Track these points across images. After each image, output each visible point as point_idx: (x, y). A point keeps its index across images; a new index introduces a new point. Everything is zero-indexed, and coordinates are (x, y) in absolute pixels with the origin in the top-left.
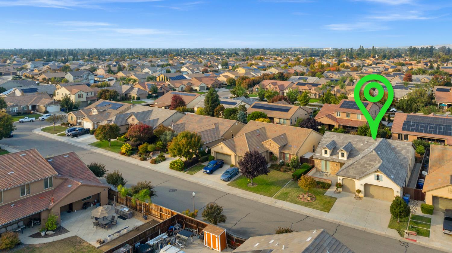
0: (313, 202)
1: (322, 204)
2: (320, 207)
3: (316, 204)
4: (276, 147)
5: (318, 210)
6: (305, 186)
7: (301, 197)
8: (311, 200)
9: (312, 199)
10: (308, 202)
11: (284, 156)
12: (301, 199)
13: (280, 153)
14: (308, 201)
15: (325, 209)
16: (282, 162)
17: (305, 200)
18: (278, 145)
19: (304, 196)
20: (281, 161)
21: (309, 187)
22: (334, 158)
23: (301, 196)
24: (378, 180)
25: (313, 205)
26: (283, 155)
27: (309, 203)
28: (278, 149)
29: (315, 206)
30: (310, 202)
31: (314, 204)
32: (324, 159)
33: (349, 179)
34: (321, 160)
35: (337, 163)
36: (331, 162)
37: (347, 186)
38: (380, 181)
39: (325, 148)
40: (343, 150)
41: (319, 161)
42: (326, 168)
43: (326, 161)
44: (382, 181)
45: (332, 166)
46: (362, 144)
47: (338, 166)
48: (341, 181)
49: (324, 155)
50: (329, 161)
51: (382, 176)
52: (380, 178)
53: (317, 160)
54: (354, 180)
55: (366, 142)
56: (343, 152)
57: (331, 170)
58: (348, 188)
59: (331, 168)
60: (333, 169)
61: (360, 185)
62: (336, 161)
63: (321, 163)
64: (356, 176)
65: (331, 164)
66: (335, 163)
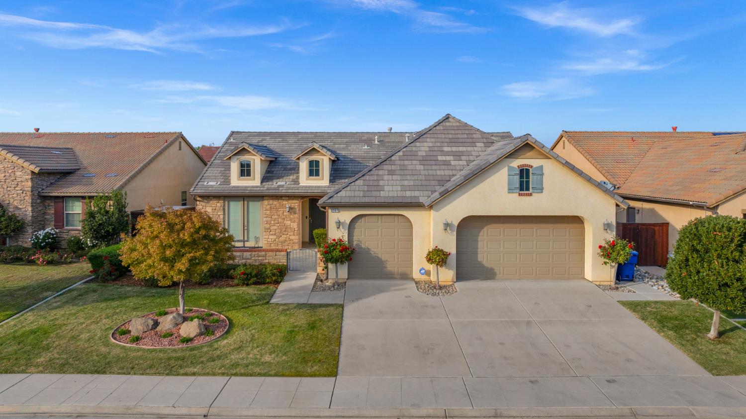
0: (216, 341)
1: (277, 339)
2: (267, 358)
3: (240, 348)
4: (18, 174)
5: (260, 375)
6: (168, 253)
7: (134, 333)
8: (201, 334)
9: (206, 330)
10: (183, 350)
11: (56, 213)
12: (137, 339)
13: (41, 199)
14: (188, 340)
15: (305, 361)
16: (47, 236)
17: (166, 341)
18: (26, 164)
19: (156, 324)
20: (41, 233)
21: (189, 256)
22: (279, 186)
23: (136, 326)
24: (521, 189)
25: (219, 357)
26: (52, 211)
27: (192, 350)
28: (29, 184)
29: (234, 357)
30: (196, 343)
31: (225, 350)
32: (240, 192)
33: (383, 217)
34: (224, 202)
35: (293, 200)
36: (266, 202)
37: (372, 253)
38: (531, 195)
39: (243, 151)
40: (318, 149)
41: (214, 208)
42: (246, 231)
43: (246, 202)
44: (542, 192)
45: (273, 217)
46: (366, 147)
47: (297, 215)
48: (347, 231)
49: (238, 180)
50: (259, 201)
51: (542, 166)
52: (533, 179)
53: (208, 202)
54: (409, 214)
55: (376, 142)
56: (314, 157)
57: (264, 233)
58: (378, 257)
59: (268, 226)
60: (276, 228)
61: (442, 227)
62: (289, 191)
63: (224, 214)
64: (417, 193)
65: (266, 210)
66: (284, 203)
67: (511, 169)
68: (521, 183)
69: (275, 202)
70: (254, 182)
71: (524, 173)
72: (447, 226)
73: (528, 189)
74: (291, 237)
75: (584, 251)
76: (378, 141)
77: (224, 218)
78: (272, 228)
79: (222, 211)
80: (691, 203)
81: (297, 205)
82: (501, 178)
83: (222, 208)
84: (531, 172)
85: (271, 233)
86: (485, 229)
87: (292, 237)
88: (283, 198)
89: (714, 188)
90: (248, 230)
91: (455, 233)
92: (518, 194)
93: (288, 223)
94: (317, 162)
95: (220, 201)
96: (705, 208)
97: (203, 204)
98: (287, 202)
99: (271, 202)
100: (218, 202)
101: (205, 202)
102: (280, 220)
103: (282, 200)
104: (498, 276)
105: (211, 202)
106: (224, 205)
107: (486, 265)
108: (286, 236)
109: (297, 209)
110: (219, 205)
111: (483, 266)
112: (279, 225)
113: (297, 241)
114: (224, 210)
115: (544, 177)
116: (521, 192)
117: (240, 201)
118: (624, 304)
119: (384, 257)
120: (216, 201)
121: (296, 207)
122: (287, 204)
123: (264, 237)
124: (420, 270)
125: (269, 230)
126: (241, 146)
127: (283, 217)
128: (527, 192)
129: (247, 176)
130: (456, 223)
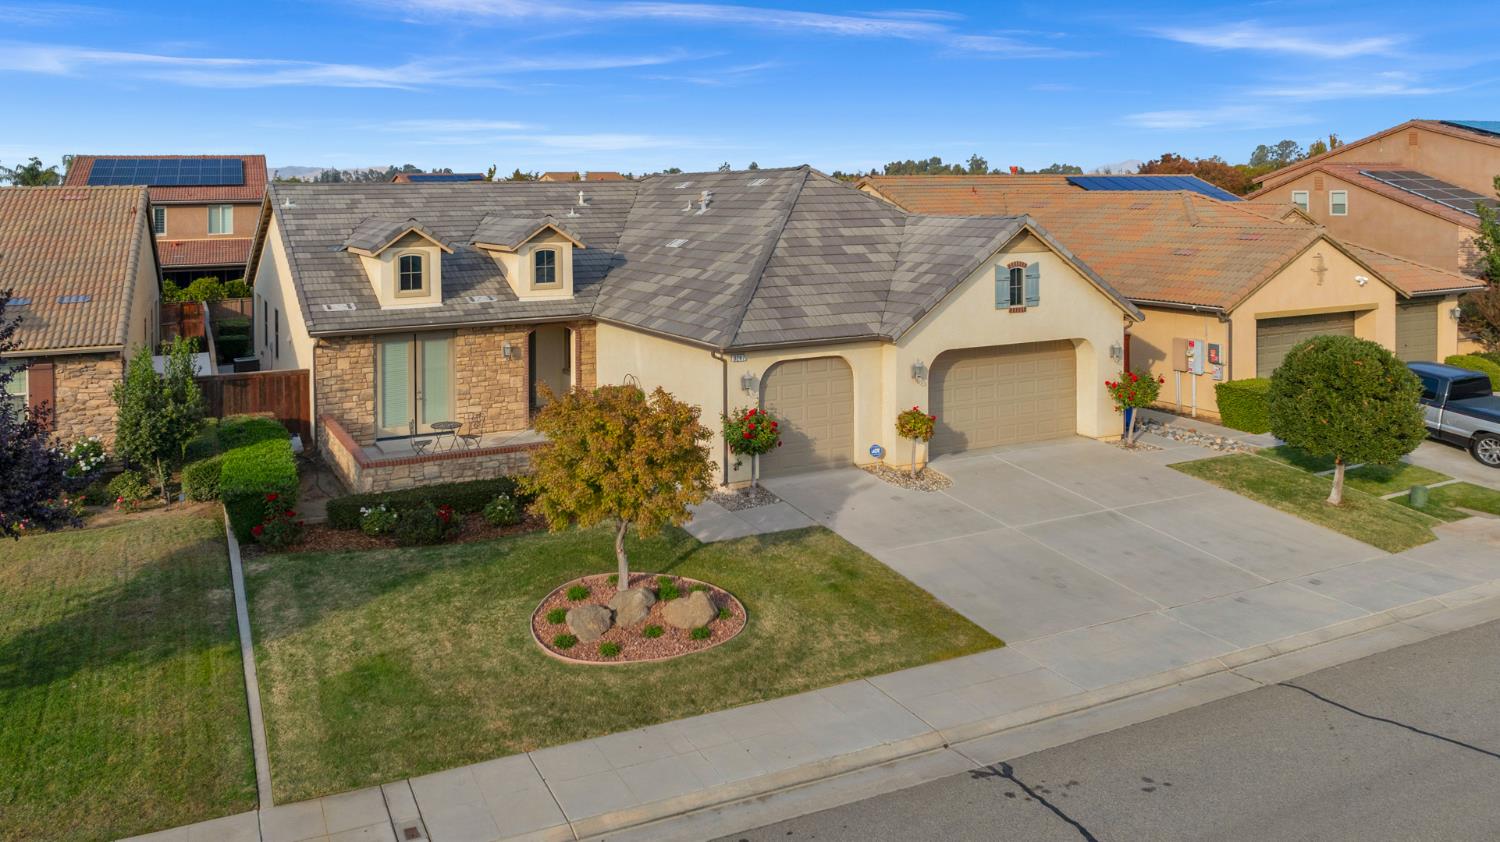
8: (714, 617)
9: (718, 609)
19: (613, 615)
22: (484, 306)
24: (1012, 302)
32: (403, 325)
33: (809, 362)
34: (375, 346)
35: (514, 332)
36: (460, 340)
37: (794, 428)
38: (1024, 310)
39: (413, 236)
40: (556, 229)
41: (355, 360)
42: (419, 403)
43: (419, 343)
44: (1037, 305)
45: (475, 369)
46: (572, 214)
47: (521, 361)
48: (758, 393)
49: (397, 297)
50: (446, 338)
51: (1037, 265)
52: (1027, 287)
53: (341, 349)
54: (850, 354)
55: (581, 202)
56: (546, 245)
57: (458, 403)
58: (802, 434)
59: (465, 388)
60: (481, 390)
61: (908, 373)
62: (512, 315)
63: (375, 371)
64: (858, 318)
65: (463, 355)
66: (496, 339)
67: (998, 269)
68: (1012, 295)
69: (480, 339)
70: (428, 300)
71: (1015, 274)
72: (916, 372)
73: (1020, 302)
74: (510, 407)
75: (1076, 391)
76: (585, 201)
77: (375, 378)
78: (473, 391)
79: (372, 365)
80: (1194, 307)
81: (522, 340)
82: (986, 287)
83: (371, 359)
84: (1024, 274)
85: (472, 401)
86: (953, 369)
87: (513, 406)
88: (495, 330)
89: (1212, 283)
90: (423, 399)
91: (927, 381)
92: (1008, 310)
93: (504, 378)
94: (551, 255)
95: (367, 345)
96: (1219, 314)
97: (330, 353)
98: (502, 338)
99: (471, 338)
100: (364, 348)
101: (334, 349)
102: (488, 374)
103: (492, 333)
104: (970, 446)
105: (348, 348)
106: (375, 353)
107: (954, 429)
108: (499, 405)
109: (523, 349)
110: (364, 352)
111: (949, 429)
112: (487, 383)
113: (522, 412)
114: (375, 361)
115: (1040, 280)
116: (1012, 307)
117: (407, 341)
118: (1183, 468)
119: (810, 433)
120: (359, 345)
121: (520, 345)
122: (505, 341)
123: (458, 411)
124: (871, 450)
125: (468, 396)
126: (407, 227)
127: (494, 367)
128: (1019, 306)
129: (414, 288)
130: (928, 365)
